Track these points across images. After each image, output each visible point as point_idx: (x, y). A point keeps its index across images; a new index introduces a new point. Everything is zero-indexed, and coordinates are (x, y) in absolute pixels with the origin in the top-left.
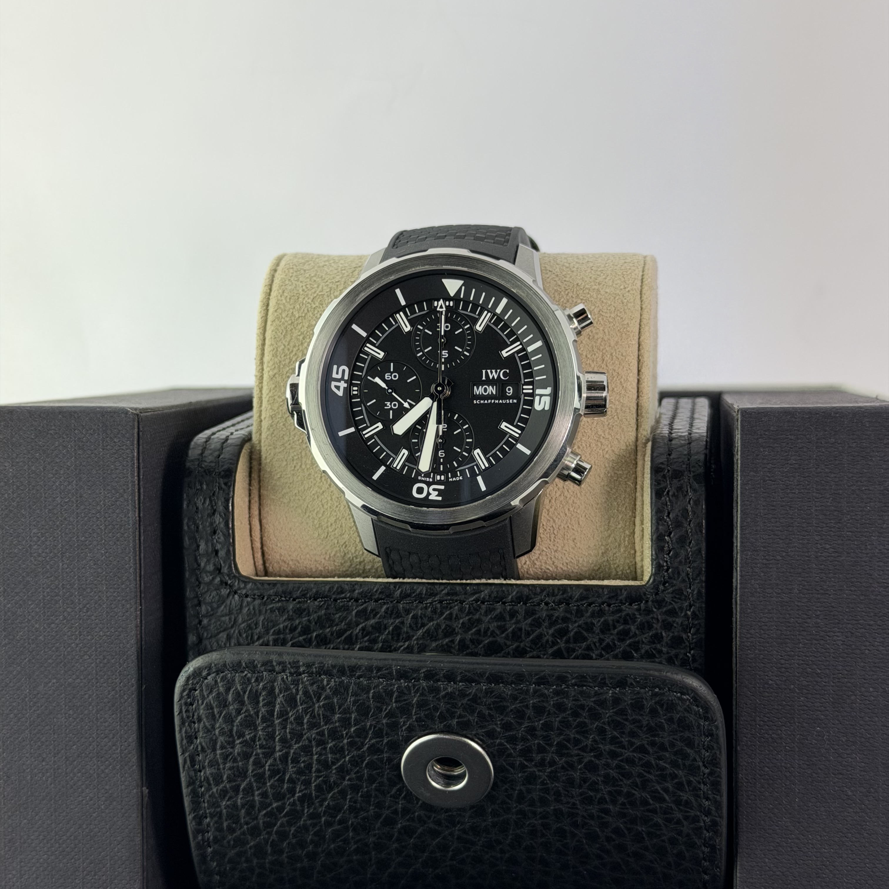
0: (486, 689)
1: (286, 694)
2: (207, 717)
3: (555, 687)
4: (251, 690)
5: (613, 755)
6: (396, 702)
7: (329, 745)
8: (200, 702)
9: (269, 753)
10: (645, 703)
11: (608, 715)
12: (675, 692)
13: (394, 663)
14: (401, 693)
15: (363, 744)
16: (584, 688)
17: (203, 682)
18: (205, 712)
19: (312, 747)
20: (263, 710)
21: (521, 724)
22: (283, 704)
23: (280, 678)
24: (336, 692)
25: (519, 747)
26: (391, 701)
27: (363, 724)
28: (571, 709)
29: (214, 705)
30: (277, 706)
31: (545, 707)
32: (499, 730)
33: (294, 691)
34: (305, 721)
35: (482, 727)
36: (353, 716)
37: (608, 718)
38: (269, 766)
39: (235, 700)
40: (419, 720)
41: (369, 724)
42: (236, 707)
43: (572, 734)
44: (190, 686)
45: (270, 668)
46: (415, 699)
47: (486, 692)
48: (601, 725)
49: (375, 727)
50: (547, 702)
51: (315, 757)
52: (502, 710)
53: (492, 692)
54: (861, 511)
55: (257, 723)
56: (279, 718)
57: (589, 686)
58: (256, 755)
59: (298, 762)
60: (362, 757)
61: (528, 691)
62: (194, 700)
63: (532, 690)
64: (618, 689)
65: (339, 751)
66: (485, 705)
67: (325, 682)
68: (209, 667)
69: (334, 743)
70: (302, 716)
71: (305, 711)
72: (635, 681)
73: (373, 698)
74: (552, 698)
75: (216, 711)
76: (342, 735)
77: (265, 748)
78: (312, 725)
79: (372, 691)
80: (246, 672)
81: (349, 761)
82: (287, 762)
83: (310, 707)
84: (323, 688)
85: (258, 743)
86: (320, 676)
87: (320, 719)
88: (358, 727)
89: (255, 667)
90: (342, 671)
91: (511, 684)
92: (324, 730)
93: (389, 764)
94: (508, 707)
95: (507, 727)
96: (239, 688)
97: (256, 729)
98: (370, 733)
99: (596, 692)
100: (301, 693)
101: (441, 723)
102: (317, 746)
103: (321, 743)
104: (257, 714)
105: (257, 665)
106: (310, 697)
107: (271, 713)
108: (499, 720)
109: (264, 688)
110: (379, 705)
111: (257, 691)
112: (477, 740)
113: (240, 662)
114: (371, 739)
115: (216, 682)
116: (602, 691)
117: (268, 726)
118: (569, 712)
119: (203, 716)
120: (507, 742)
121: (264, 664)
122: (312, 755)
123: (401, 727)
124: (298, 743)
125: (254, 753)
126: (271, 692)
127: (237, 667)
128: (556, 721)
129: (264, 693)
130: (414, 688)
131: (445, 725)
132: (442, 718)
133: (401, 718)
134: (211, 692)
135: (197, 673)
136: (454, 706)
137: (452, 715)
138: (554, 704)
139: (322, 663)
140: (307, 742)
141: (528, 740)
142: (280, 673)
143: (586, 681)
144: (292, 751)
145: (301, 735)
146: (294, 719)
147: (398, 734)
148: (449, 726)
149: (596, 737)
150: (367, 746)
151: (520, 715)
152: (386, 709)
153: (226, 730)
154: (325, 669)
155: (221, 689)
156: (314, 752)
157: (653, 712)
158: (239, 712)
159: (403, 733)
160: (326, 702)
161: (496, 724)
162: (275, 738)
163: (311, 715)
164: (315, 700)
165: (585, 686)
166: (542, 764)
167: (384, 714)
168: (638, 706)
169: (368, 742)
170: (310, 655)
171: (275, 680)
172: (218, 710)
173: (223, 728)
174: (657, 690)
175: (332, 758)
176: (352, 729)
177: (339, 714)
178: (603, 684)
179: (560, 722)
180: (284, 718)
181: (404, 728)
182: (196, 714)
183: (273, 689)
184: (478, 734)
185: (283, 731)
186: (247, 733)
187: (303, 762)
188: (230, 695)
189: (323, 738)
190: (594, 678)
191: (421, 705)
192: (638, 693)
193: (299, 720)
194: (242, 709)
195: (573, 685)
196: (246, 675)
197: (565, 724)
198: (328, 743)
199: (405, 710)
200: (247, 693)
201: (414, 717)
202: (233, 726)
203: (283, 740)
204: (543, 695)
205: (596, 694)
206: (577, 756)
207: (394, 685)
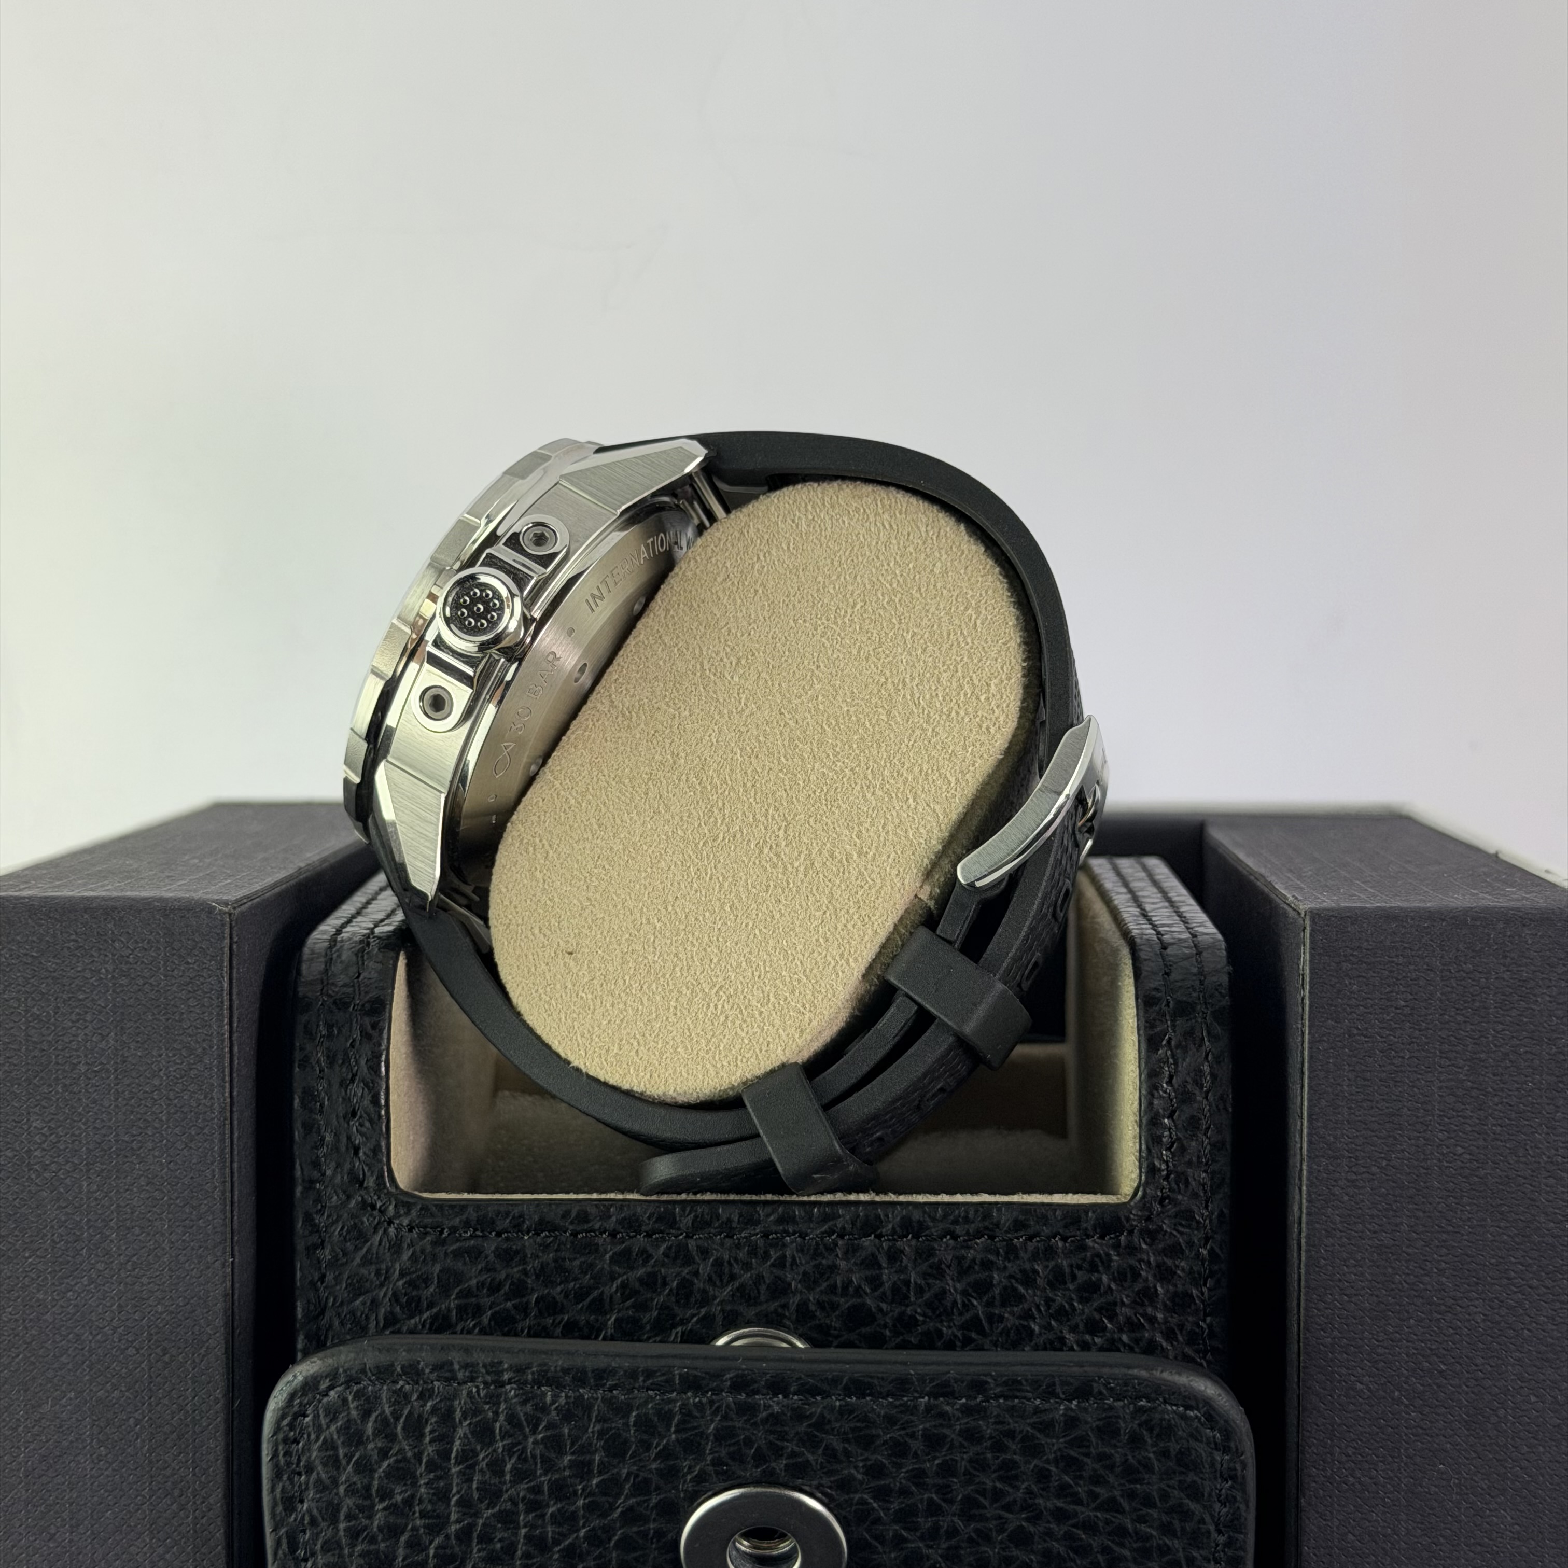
0: (840, 1406)
1: (474, 1420)
2: (325, 1465)
3: (964, 1400)
4: (410, 1413)
5: (1061, 1515)
6: (675, 1432)
7: (551, 1510)
8: (313, 1437)
9: (437, 1524)
10: (1123, 1425)
11: (1055, 1448)
12: (1175, 1405)
13: (677, 1362)
14: (687, 1414)
15: (612, 1508)
16: (1016, 1401)
17: (320, 1401)
18: (323, 1454)
19: (518, 1514)
20: (430, 1449)
21: (899, 1466)
22: (467, 1438)
23: (464, 1392)
24: (567, 1415)
25: (895, 1506)
26: (669, 1430)
27: (615, 1471)
28: (991, 1438)
29: (339, 1442)
30: (458, 1442)
31: (945, 1437)
32: (860, 1477)
33: (490, 1414)
34: (509, 1467)
35: (829, 1473)
36: (597, 1458)
37: (1055, 1453)
38: (436, 1548)
39: (376, 1433)
40: (717, 1463)
41: (626, 1471)
42: (379, 1445)
43: (989, 1481)
44: (296, 1409)
45: (447, 1374)
46: (712, 1426)
47: (841, 1412)
48: (1041, 1465)
49: (637, 1476)
50: (950, 1427)
51: (523, 1531)
52: (867, 1442)
53: (851, 1412)
54: (1518, 1089)
55: (418, 1472)
56: (459, 1465)
57: (1025, 1398)
58: (412, 1529)
59: (491, 1540)
60: (608, 1530)
61: (915, 1407)
62: (301, 1434)
63: (922, 1408)
64: (1075, 1402)
65: (567, 1519)
66: (838, 1435)
67: (548, 1399)
68: (333, 1375)
69: (559, 1506)
70: (504, 1461)
71: (509, 1450)
72: (1107, 1389)
73: (634, 1425)
74: (958, 1419)
75: (341, 1452)
76: (575, 1492)
77: (429, 1518)
78: (520, 1475)
79: (634, 1414)
80: (401, 1383)
81: (586, 1538)
82: (470, 1539)
83: (519, 1443)
84: (544, 1409)
85: (417, 1508)
86: (539, 1388)
87: (536, 1464)
88: (605, 1476)
89: (419, 1373)
90: (580, 1378)
91: (888, 1396)
92: (542, 1483)
93: (658, 1541)
94: (878, 1436)
95: (875, 1471)
96: (388, 1411)
97: (415, 1484)
98: (627, 1487)
99: (1037, 1407)
100: (502, 1418)
101: (757, 1467)
102: (527, 1512)
103: (534, 1506)
104: (418, 1457)
105: (423, 1370)
106: (519, 1426)
107: (445, 1455)
108: (862, 1460)
109: (434, 1410)
110: (645, 1437)
111: (420, 1416)
112: (820, 1495)
113: (392, 1365)
114: (627, 1498)
115: (345, 1401)
116: (1047, 1406)
117: (439, 1478)
118: (989, 1443)
119: (317, 1462)
120: (874, 1498)
121: (437, 1367)
122: (518, 1528)
123: (684, 1476)
124: (493, 1508)
125: (409, 1527)
126: (446, 1417)
127: (384, 1373)
128: (962, 1461)
129: (434, 1420)
130: (711, 1407)
131: (764, 1471)
132: (760, 1458)
133: (686, 1460)
134: (334, 1419)
135: (310, 1386)
136: (782, 1437)
137: (778, 1452)
138: (961, 1430)
139: (545, 1364)
140: (509, 1505)
141: (912, 1493)
142: (465, 1383)
143: (1019, 1390)
144: (481, 1522)
145: (498, 1494)
146: (487, 1465)
147: (676, 1488)
148: (772, 1473)
149: (1033, 1486)
150: (619, 1510)
151: (899, 1450)
152: (658, 1445)
153: (359, 1485)
154: (549, 1374)
155: (354, 1413)
156: (522, 1524)
157: (1135, 1441)
158: (384, 1454)
159: (686, 1484)
160: (548, 1433)
161: (856, 1468)
162: (449, 1500)
163: (519, 1458)
164: (527, 1430)
165: (1017, 1397)
166: (933, 1535)
167: (654, 1452)
168: (1108, 1430)
169: (622, 1503)
170: (522, 1351)
171: (455, 1396)
172: (346, 1450)
173: (354, 1483)
174: (1143, 1403)
175: (553, 1532)
176: (594, 1482)
177: (573, 1454)
178: (1050, 1393)
179: (970, 1461)
180: (470, 1462)
181: (689, 1477)
182: (304, 1459)
183: (450, 1411)
184: (823, 1486)
185: (465, 1486)
186: (398, 1490)
187: (500, 1540)
188: (370, 1424)
189: (539, 1497)
190: (1035, 1384)
191: (722, 1436)
192: (1111, 1408)
193: (496, 1466)
194: (391, 1448)
195: (997, 1397)
196: (402, 1387)
197: (979, 1464)
198: (548, 1506)
199: (692, 1446)
200: (402, 1420)
201: (709, 1458)
202: (372, 1478)
203: (465, 1503)
204: (942, 1415)
205: (1037, 1411)
206: (996, 1519)
207: (675, 1401)
